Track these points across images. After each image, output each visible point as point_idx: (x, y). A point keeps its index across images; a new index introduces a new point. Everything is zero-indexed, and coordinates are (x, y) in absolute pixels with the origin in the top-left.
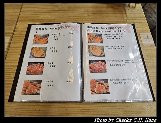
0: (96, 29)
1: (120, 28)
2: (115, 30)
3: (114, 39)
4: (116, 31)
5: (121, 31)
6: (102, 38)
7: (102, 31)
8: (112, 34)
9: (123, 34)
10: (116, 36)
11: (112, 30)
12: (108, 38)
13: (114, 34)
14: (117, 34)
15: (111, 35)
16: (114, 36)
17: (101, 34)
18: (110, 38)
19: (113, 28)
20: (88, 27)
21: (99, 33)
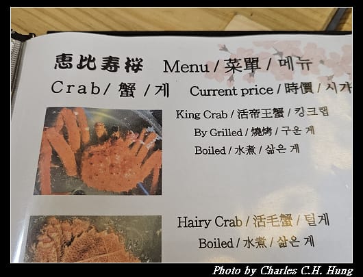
0: (123, 76)
1: (306, 64)
2: (262, 78)
3: (251, 149)
4: (270, 91)
5: (307, 87)
6: (158, 145)
7: (165, 89)
8: (242, 114)
9: (324, 111)
10: (269, 130)
11: (241, 79)
12: (206, 142)
13: (255, 113)
14: (279, 112)
15: (234, 123)
16: (257, 131)
17: (157, 115)
18: (218, 143)
19: (252, 63)
20: (64, 60)
21: (140, 104)
